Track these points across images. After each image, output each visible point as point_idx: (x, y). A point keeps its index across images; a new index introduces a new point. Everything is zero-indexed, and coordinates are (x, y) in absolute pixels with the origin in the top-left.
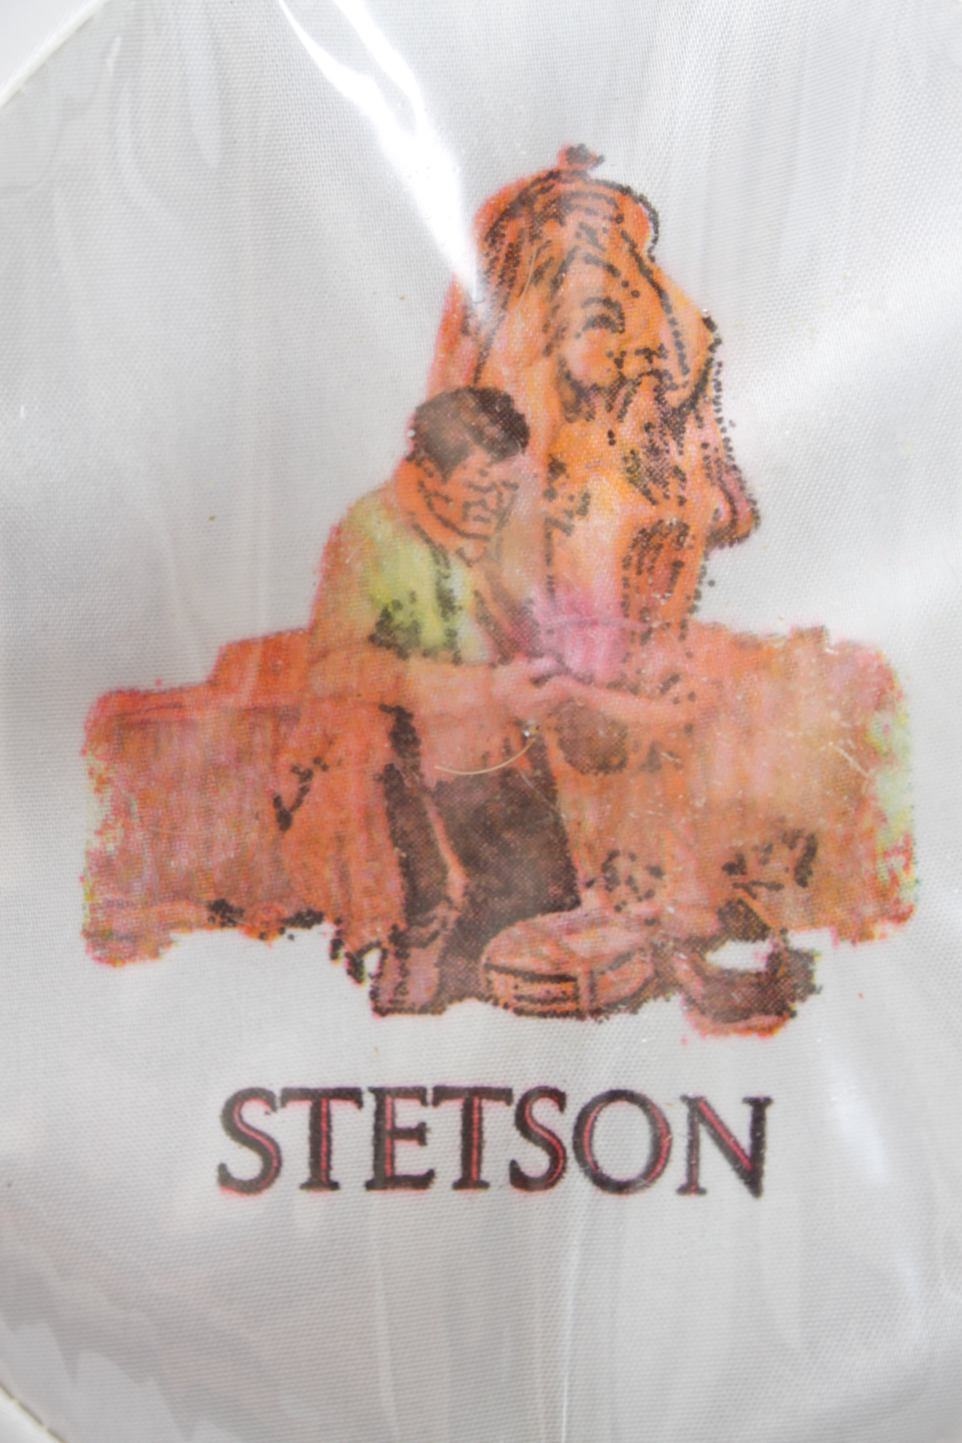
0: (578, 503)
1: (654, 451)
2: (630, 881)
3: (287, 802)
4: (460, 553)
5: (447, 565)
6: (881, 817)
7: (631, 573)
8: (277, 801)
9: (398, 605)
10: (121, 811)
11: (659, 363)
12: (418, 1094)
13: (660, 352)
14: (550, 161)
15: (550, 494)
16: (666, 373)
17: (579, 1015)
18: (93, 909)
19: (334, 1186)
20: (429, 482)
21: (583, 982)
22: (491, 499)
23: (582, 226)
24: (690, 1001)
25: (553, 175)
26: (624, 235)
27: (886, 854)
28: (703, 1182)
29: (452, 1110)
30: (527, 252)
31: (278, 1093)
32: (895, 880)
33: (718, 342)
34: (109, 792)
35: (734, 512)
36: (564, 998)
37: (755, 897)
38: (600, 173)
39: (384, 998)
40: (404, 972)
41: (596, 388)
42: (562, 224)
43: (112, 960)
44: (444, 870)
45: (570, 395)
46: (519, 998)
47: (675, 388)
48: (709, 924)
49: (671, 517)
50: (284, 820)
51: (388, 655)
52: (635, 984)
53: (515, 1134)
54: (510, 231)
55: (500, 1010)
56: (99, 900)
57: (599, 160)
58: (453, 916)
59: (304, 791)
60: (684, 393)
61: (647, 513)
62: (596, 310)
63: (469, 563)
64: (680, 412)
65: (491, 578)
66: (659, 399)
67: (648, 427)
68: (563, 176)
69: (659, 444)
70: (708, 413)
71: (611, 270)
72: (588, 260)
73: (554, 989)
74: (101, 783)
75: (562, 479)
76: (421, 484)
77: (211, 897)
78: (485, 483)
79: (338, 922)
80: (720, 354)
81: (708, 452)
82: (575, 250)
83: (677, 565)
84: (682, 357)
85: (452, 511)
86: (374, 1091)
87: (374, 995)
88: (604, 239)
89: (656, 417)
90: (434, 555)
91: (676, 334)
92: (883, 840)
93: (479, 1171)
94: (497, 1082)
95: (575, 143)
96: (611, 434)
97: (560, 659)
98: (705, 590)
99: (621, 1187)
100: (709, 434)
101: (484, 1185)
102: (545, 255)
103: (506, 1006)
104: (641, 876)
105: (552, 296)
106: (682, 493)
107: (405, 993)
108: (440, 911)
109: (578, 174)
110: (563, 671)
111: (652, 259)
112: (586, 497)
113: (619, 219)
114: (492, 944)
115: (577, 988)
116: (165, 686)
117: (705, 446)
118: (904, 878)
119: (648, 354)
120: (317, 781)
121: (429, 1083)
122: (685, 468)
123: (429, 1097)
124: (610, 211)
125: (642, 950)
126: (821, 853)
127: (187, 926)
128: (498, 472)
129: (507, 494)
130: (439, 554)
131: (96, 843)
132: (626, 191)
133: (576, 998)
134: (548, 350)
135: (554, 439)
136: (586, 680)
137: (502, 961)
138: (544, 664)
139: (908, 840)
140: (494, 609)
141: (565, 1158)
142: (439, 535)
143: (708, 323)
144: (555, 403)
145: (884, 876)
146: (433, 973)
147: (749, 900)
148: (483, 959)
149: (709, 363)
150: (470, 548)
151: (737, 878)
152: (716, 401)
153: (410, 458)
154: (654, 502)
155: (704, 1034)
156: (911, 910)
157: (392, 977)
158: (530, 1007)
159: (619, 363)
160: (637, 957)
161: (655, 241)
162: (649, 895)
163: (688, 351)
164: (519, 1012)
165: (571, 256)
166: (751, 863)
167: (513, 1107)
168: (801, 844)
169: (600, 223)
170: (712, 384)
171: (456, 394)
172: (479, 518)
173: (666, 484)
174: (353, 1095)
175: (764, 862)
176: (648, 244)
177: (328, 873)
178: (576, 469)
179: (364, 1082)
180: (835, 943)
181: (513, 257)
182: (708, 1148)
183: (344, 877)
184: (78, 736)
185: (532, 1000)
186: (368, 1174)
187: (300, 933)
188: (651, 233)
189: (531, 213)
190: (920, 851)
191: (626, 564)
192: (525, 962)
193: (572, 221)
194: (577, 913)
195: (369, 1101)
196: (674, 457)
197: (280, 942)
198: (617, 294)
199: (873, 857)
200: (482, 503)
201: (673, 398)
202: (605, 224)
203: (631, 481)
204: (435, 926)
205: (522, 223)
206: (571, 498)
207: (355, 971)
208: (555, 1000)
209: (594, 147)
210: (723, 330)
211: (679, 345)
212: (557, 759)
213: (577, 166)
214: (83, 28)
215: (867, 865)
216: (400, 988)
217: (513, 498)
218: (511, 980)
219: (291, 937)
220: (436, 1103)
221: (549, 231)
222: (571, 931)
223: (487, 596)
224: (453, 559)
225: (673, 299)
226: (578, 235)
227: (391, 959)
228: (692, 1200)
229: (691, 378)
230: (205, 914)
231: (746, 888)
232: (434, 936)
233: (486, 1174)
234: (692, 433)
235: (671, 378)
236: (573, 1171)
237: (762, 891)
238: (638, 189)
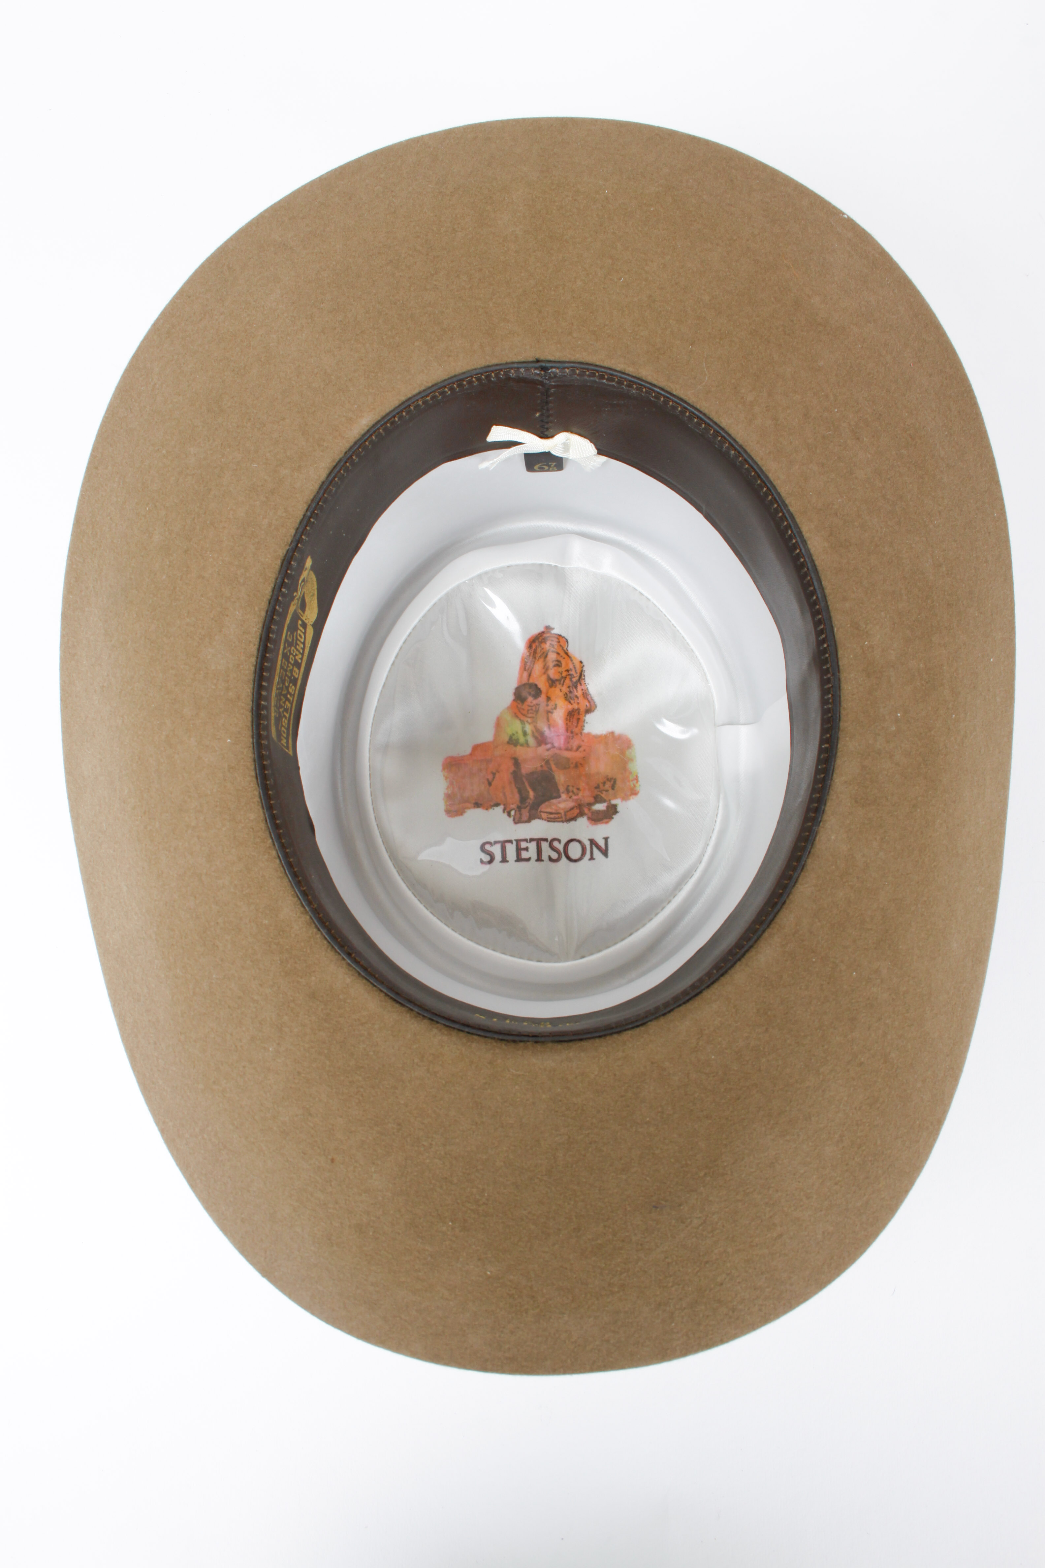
0: (554, 706)
1: (570, 692)
2: (573, 792)
3: (490, 780)
4: (527, 721)
5: (524, 724)
6: (631, 773)
7: (568, 722)
8: (488, 780)
9: (513, 734)
10: (451, 784)
11: (571, 673)
12: (526, 840)
13: (571, 670)
14: (542, 629)
15: (547, 705)
16: (572, 675)
17: (563, 822)
18: (446, 806)
19: (508, 861)
20: (519, 706)
21: (563, 814)
22: (534, 708)
23: (551, 644)
24: (589, 819)
25: (543, 632)
26: (561, 646)
27: (632, 781)
28: (594, 857)
29: (534, 844)
30: (539, 650)
31: (493, 842)
32: (635, 786)
33: (584, 666)
34: (448, 780)
35: (590, 705)
36: (558, 818)
37: (602, 793)
38: (553, 632)
39: (516, 820)
40: (521, 814)
41: (557, 680)
42: (546, 644)
43: (451, 816)
44: (528, 792)
45: (550, 682)
46: (548, 818)
47: (574, 677)
48: (592, 800)
49: (576, 706)
50: (490, 784)
51: (512, 746)
52: (575, 815)
53: (549, 849)
54: (534, 646)
55: (544, 821)
56: (448, 804)
57: (553, 629)
58: (531, 802)
59: (494, 777)
60: (577, 678)
61: (570, 707)
62: (555, 663)
63: (530, 724)
64: (576, 682)
65: (535, 727)
66: (571, 680)
67: (569, 687)
68: (545, 632)
69: (572, 690)
70: (583, 682)
71: (558, 654)
72: (553, 652)
73: (556, 816)
74: (446, 778)
75: (550, 701)
76: (517, 706)
77: (474, 802)
78: (532, 705)
79: (504, 805)
80: (584, 669)
81: (583, 691)
82: (549, 650)
83: (578, 719)
84: (576, 671)
85: (524, 712)
86: (515, 840)
87: (514, 820)
88: (556, 647)
89: (571, 684)
90: (521, 722)
91: (574, 666)
92: (631, 778)
93: (541, 857)
94: (544, 837)
95: (548, 625)
96: (561, 690)
97: (552, 744)
98: (586, 725)
99: (576, 861)
100: (583, 687)
101: (543, 861)
102: (543, 651)
103: (545, 820)
104: (575, 791)
105: (545, 661)
106: (578, 702)
107: (521, 819)
108: (528, 801)
109: (549, 632)
110: (554, 747)
111: (567, 650)
112: (556, 705)
113: (559, 642)
114: (541, 807)
115: (561, 815)
116: (460, 755)
117: (582, 690)
118: (637, 785)
119: (568, 671)
120: (497, 775)
121: (528, 837)
122: (578, 695)
123: (528, 841)
124: (557, 640)
125: (577, 807)
126: (617, 782)
127: (469, 808)
128: (535, 702)
129: (537, 707)
130: (522, 722)
131: (446, 792)
132: (560, 636)
133: (561, 817)
134: (544, 673)
135: (547, 693)
136: (560, 749)
137: (543, 810)
138: (549, 746)
139: (637, 776)
140: (536, 734)
141: (562, 855)
142: (522, 718)
143: (581, 662)
144: (547, 684)
145: (632, 786)
146: (528, 814)
147: (601, 794)
148: (539, 810)
149: (582, 671)
150: (529, 720)
151: (598, 790)
152: (584, 679)
153: (514, 700)
154: (572, 704)
155: (592, 825)
156: (638, 792)
157: (518, 815)
158: (551, 820)
159: (561, 674)
160: (575, 809)
161: (568, 646)
162: (578, 794)
163: (577, 669)
164: (548, 821)
165: (548, 651)
166: (601, 785)
167: (548, 843)
168: (612, 781)
169: (555, 643)
170: (583, 676)
171: (524, 685)
172: (531, 713)
173: (574, 700)
174: (510, 841)
175: (604, 786)
176: (566, 647)
177: (501, 795)
178: (553, 698)
179: (513, 838)
180: (622, 801)
181: (535, 652)
182: (595, 850)
183: (504, 794)
184: (441, 768)
185: (551, 818)
186: (515, 858)
187: (496, 808)
188: (567, 644)
189: (539, 641)
190: (640, 779)
191: (567, 719)
192: (549, 810)
193: (548, 643)
194: (560, 799)
195: (514, 843)
196: (576, 693)
197: (491, 810)
198: (560, 659)
199: (629, 781)
200: (532, 709)
201: (574, 680)
202: (556, 643)
203: (566, 700)
204: (527, 804)
205: (537, 644)
206: (552, 706)
207: (509, 815)
208: (556, 818)
209: (552, 626)
210: (585, 663)
211: (575, 668)
212: (554, 767)
213: (548, 630)
214: (435, 604)
215: (628, 783)
216: (520, 818)
217: (539, 708)
218: (546, 814)
219: (494, 809)
220: (530, 842)
221: (543, 645)
222: (559, 803)
223: (535, 731)
224: (526, 723)
225: (572, 658)
226: (550, 646)
227: (517, 812)
228: (592, 861)
229: (578, 675)
230: (473, 805)
231: (600, 791)
232: (527, 806)
233: (543, 858)
234: (579, 687)
235: (573, 675)
236: (564, 858)
237: (604, 792)
238: (563, 635)
